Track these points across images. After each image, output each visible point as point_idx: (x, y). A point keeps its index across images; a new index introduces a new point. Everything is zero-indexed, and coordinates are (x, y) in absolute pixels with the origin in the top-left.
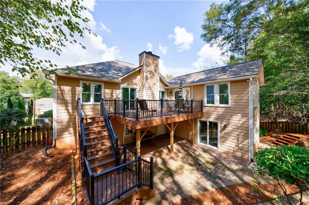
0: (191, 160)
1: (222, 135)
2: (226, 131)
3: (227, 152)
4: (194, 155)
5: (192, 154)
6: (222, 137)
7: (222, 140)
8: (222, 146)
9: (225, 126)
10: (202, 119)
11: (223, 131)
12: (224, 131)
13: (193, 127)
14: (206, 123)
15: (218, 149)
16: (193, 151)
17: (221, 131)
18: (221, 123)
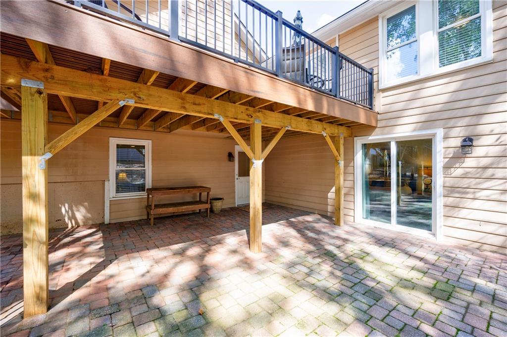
0: (332, 273)
1: (450, 182)
2: (469, 162)
3: (477, 245)
4: (341, 255)
5: (336, 251)
6: (451, 190)
7: (451, 199)
8: (450, 221)
9: (468, 143)
10: (371, 138)
11: (457, 165)
12: (464, 165)
13: (342, 163)
14: (384, 147)
15: (434, 235)
16: (339, 242)
17: (447, 167)
18: (446, 138)
